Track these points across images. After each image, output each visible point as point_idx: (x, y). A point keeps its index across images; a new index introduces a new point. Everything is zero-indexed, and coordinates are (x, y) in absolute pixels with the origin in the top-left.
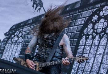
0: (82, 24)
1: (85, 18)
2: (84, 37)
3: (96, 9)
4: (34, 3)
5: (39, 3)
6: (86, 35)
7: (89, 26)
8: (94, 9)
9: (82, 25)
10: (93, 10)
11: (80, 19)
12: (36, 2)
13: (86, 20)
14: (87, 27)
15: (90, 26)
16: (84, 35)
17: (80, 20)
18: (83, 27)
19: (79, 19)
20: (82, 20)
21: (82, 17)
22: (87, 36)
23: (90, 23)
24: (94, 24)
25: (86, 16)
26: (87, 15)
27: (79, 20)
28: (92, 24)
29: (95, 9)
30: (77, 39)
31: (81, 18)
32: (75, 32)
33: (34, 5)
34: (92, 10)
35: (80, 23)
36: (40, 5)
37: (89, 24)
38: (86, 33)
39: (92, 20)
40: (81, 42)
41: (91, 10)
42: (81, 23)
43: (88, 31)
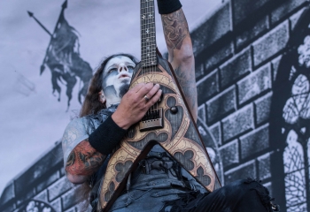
0: (268, 90)
1: (268, 65)
2: (293, 135)
3: (300, 12)
4: (55, 76)
5: (72, 70)
6: (296, 127)
7: (295, 90)
8: (292, 18)
9: (270, 94)
10: (290, 23)
11: (253, 74)
12: (61, 67)
13: (276, 67)
14: (290, 95)
15: (301, 85)
16: (289, 127)
17: (253, 79)
18: (272, 98)
19: (248, 73)
20: (263, 74)
21: (257, 62)
22: (304, 130)
23: (296, 76)
25: (270, 55)
26: (275, 48)
27: (248, 77)
28: (304, 78)
29: (295, 17)
30: (267, 155)
31: (254, 68)
32: (251, 130)
33: (59, 83)
34: (286, 22)
35: (256, 89)
36: (79, 73)
37: (292, 82)
38: (294, 119)
39: (301, 61)
40: (286, 160)
41: (281, 26)
42: (262, 87)
43: (300, 107)
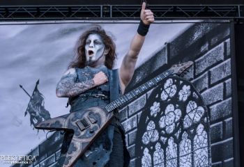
0: (135, 128)
1: (136, 115)
2: (146, 150)
3: (152, 90)
4: (32, 118)
5: (40, 115)
6: (148, 146)
7: (148, 128)
8: (148, 93)
9: (136, 130)
10: (147, 95)
11: (128, 120)
12: (35, 113)
13: (139, 117)
14: (145, 130)
15: (151, 126)
16: (145, 146)
17: (128, 122)
18: (137, 132)
19: (126, 119)
20: (133, 120)
21: (130, 114)
22: (152, 148)
23: (149, 121)
24: (157, 120)
25: (137, 111)
26: (139, 107)
27: (126, 121)
28: (153, 122)
29: (150, 92)
30: (134, 159)
31: (129, 117)
33: (34, 121)
34: (145, 95)
35: (129, 127)
36: (43, 116)
37: (147, 124)
38: (147, 142)
39: (152, 114)
40: (143, 162)
41: (142, 97)
42: (132, 126)
43: (150, 136)
